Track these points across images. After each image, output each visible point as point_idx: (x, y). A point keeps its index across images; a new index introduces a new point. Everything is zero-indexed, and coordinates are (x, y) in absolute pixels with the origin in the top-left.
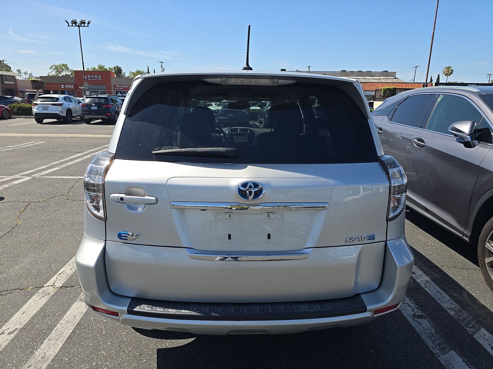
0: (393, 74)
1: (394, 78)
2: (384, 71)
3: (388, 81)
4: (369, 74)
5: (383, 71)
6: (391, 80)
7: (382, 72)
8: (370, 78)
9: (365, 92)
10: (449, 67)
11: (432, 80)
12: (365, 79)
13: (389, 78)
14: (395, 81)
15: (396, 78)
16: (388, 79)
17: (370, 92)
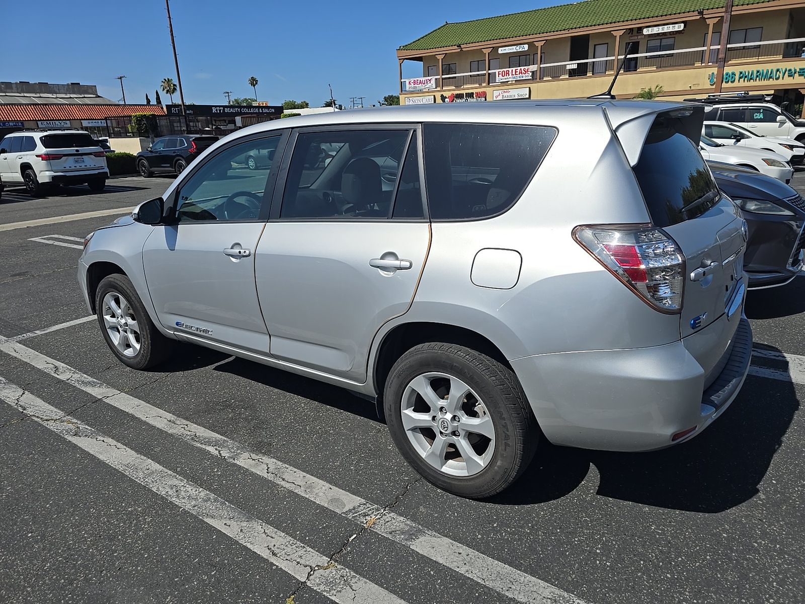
0: (91, 90)
1: (95, 96)
2: (72, 84)
3: (88, 101)
4: (44, 87)
5: (70, 83)
6: (91, 100)
7: (68, 85)
8: (50, 95)
9: (51, 122)
10: (168, 79)
11: (149, 99)
12: (40, 97)
13: (86, 96)
14: (98, 101)
15: (99, 97)
16: (84, 97)
17: (61, 122)
